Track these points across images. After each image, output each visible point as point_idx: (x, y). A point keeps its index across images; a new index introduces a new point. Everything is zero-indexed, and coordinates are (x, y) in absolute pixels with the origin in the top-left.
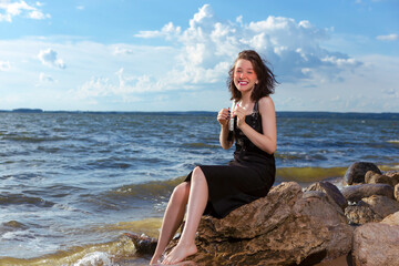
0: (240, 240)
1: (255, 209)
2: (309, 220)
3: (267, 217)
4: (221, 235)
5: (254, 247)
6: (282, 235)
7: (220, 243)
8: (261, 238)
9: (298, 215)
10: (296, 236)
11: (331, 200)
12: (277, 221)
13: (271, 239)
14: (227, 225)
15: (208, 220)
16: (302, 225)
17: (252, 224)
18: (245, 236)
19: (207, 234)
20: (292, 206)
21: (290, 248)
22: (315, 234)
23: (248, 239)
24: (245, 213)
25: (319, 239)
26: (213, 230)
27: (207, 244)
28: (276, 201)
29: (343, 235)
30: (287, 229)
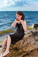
0: (18, 49)
1: (20, 42)
2: (31, 44)
3: (23, 44)
4: (14, 48)
5: (20, 51)
6: (26, 48)
7: (14, 50)
8: (22, 48)
9: (29, 43)
10: (28, 48)
11: (33, 36)
12: (25, 45)
13: (24, 49)
14: (15, 46)
15: (11, 45)
16: (29, 45)
17: (20, 46)
18: (19, 48)
19: (11, 48)
20: (27, 41)
21: (27, 50)
22: (32, 47)
23: (19, 49)
24: (19, 43)
25: (33, 48)
26: (13, 47)
27: (11, 50)
28: (24, 40)
29: (37, 46)
30: (27, 46)
